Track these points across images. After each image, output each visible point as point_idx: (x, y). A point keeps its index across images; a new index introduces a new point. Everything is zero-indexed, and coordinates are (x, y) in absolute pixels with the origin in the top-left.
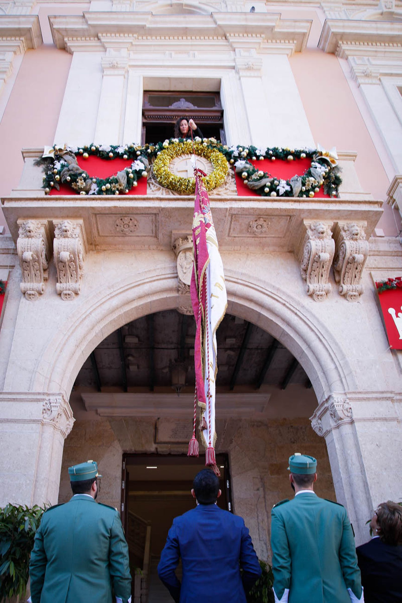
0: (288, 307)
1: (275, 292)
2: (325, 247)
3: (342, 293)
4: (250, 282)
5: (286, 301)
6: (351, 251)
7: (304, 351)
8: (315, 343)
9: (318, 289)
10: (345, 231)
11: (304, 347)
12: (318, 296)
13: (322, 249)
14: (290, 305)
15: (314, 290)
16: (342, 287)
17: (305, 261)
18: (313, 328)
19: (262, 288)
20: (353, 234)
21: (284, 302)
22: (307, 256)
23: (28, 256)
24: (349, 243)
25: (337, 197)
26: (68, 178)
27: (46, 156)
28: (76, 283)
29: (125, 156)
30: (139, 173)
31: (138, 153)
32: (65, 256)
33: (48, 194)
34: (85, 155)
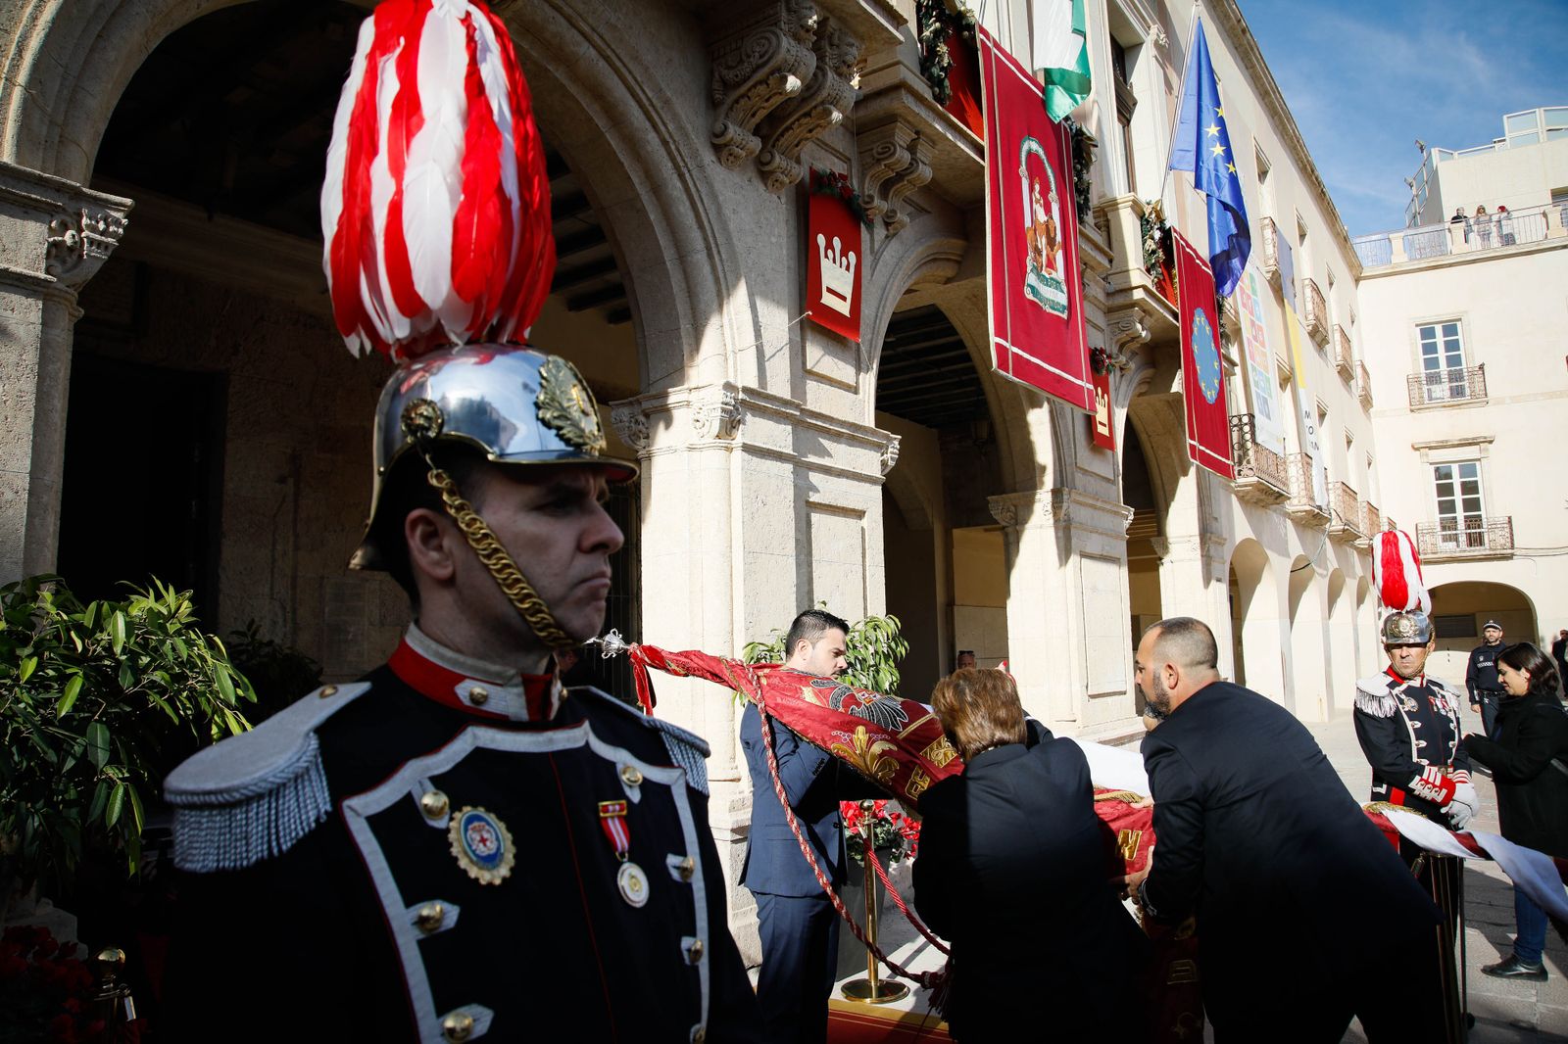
0: (669, 153)
1: (658, 105)
2: (801, 63)
3: (767, 168)
4: (618, 51)
5: (671, 137)
6: (831, 94)
7: (664, 263)
8: (699, 257)
9: (738, 139)
10: (831, 45)
11: (669, 254)
12: (731, 155)
13: (793, 65)
14: (678, 150)
15: (732, 139)
16: (773, 156)
17: (746, 68)
18: (706, 223)
19: (636, 80)
20: (844, 62)
21: (667, 136)
22: (755, 60)
24: (830, 78)
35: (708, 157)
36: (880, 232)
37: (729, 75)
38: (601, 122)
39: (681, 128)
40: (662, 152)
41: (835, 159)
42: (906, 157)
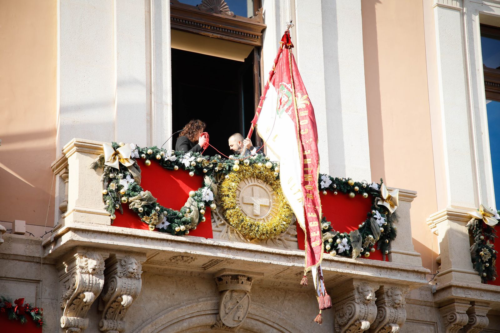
2: (367, 314)
6: (390, 320)
10: (388, 296)
13: (364, 316)
17: (345, 319)
20: (395, 303)
22: (347, 316)
23: (89, 296)
24: (389, 312)
25: (388, 259)
26: (141, 209)
27: (109, 164)
28: (122, 319)
29: (191, 174)
30: (207, 204)
31: (205, 171)
32: (126, 299)
33: (114, 223)
34: (148, 162)
41: (425, 327)
42: (466, 318)
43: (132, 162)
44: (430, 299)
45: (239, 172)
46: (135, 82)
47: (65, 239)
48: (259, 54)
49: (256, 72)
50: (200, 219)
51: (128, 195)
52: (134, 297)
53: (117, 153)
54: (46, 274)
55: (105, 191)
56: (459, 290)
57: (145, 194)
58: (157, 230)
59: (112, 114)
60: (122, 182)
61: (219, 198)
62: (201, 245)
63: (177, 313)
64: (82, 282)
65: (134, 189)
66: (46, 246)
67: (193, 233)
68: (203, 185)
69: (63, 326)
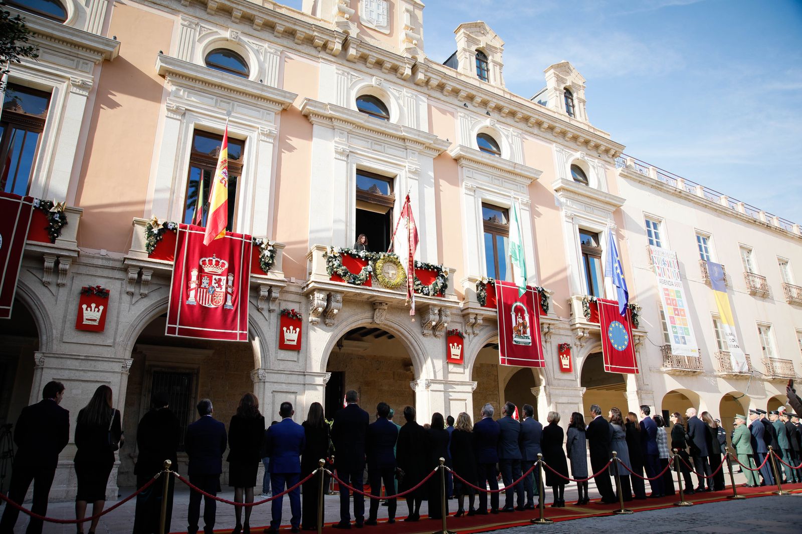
2: (435, 319)
3: (436, 335)
6: (443, 321)
10: (443, 312)
12: (427, 335)
15: (425, 333)
16: (436, 333)
18: (421, 348)
20: (446, 315)
22: (427, 320)
23: (320, 310)
24: (444, 318)
25: (444, 296)
26: (342, 274)
27: (329, 255)
28: (334, 319)
29: (363, 260)
30: (370, 272)
31: (369, 258)
32: (336, 311)
33: (331, 279)
34: (345, 254)
35: (421, 337)
36: (471, 336)
37: (424, 322)
38: (400, 335)
39: (415, 334)
40: (412, 338)
41: (457, 324)
42: (474, 321)
43: (339, 254)
44: (460, 313)
45: (383, 259)
46: (340, 221)
47: (310, 286)
48: (393, 211)
49: (391, 218)
50: (367, 278)
51: (337, 268)
52: (339, 310)
53: (332, 250)
54: (303, 300)
55: (327, 266)
56: (472, 309)
57: (343, 268)
58: (349, 283)
59: (330, 234)
60: (334, 262)
61: (374, 270)
62: (367, 289)
63: (356, 317)
64: (318, 303)
65: (339, 266)
66: (303, 288)
67: (363, 284)
68: (368, 265)
69: (310, 321)
